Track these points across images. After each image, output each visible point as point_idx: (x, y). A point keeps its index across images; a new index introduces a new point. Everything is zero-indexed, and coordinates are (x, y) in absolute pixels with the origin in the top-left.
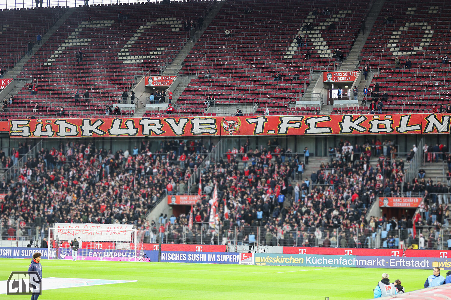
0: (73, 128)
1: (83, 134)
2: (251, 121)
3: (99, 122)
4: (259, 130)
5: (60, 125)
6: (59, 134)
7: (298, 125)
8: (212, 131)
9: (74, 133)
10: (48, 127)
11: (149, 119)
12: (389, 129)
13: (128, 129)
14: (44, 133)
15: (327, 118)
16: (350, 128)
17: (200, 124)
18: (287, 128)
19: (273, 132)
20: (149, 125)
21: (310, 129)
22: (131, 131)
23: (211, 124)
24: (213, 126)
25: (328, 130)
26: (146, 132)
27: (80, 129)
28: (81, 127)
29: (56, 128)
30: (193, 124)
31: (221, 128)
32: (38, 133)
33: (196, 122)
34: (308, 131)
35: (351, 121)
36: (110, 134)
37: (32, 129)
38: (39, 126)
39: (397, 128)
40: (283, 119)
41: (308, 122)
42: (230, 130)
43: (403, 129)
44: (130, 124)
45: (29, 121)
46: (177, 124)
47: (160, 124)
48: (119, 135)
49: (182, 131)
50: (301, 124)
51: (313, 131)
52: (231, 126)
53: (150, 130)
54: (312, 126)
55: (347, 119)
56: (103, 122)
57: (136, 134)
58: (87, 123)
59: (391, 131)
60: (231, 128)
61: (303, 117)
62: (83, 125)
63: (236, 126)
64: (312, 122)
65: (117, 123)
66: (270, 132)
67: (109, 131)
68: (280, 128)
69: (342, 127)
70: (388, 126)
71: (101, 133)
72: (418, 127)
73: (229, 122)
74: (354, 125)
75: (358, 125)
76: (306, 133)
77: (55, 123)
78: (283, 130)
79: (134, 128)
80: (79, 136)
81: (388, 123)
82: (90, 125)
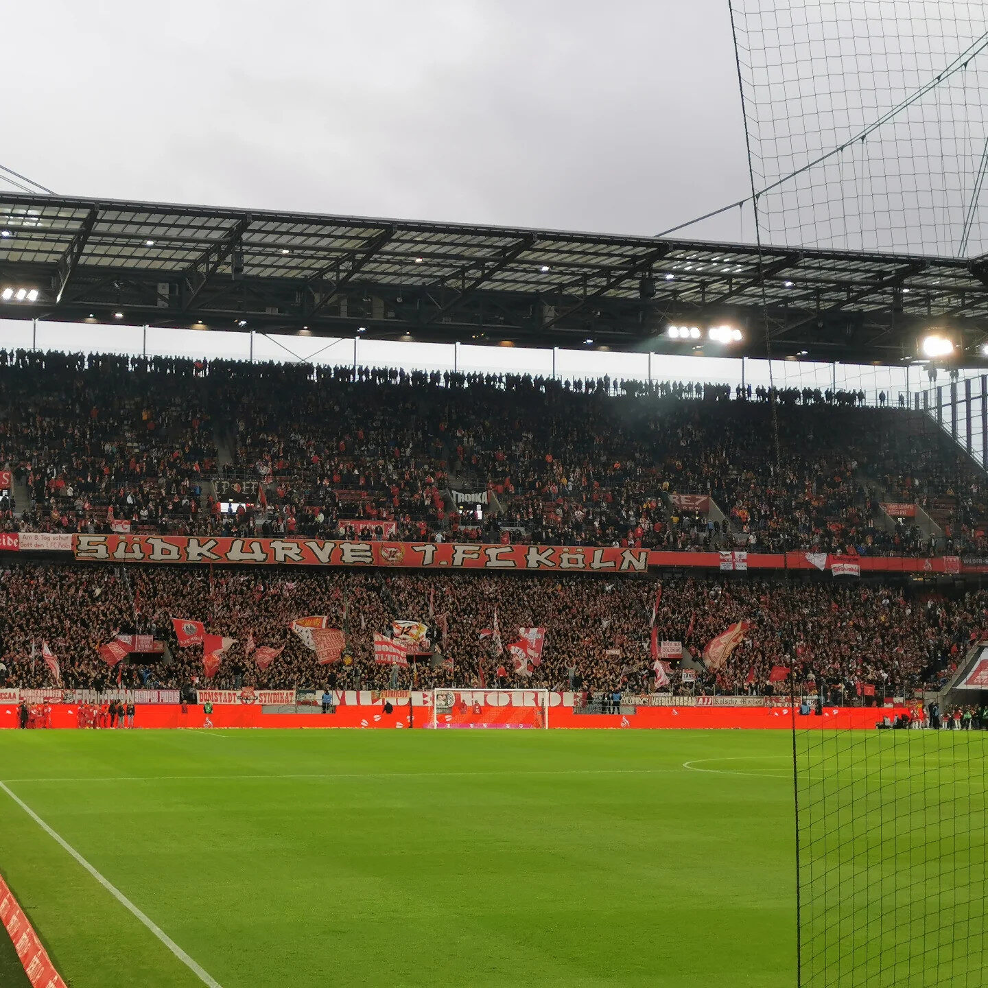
0: (174, 550)
1: (188, 557)
2: (417, 549)
3: (212, 543)
4: (428, 559)
5: (153, 545)
6: (152, 557)
7: (475, 556)
8: (368, 560)
9: (174, 556)
10: (136, 547)
11: (282, 542)
12: (581, 565)
13: (253, 552)
14: (129, 555)
15: (509, 549)
16: (538, 561)
17: (352, 550)
18: (463, 559)
19: (445, 563)
20: (283, 549)
21: (490, 561)
22: (259, 556)
23: (366, 551)
24: (369, 554)
25: (511, 564)
26: (280, 557)
27: (184, 550)
28: (185, 548)
29: (148, 549)
30: (342, 549)
31: (379, 556)
32: (120, 554)
33: (347, 547)
34: (489, 564)
35: (538, 553)
36: (228, 559)
37: (111, 549)
38: (122, 546)
39: (590, 564)
40: (456, 547)
41: (487, 552)
42: (390, 559)
43: (596, 565)
44: (256, 546)
45: (106, 538)
46: (322, 550)
47: (298, 547)
48: (241, 560)
49: (329, 557)
50: (479, 554)
51: (494, 564)
52: (392, 555)
53: (285, 555)
54: (493, 558)
55: (533, 550)
56: (217, 543)
57: (265, 560)
58: (193, 543)
59: (584, 568)
60: (393, 556)
61: (481, 547)
62: (188, 546)
63: (398, 554)
64: (492, 552)
65: (238, 544)
66: (442, 563)
67: (226, 554)
68: (454, 559)
69: (528, 561)
70: (580, 561)
71: (214, 557)
72: (612, 564)
73: (390, 550)
74: (542, 558)
75: (546, 558)
76: (486, 566)
77: (146, 542)
78: (458, 561)
79: (262, 552)
80: (183, 560)
81: (580, 557)
82: (199, 545)
